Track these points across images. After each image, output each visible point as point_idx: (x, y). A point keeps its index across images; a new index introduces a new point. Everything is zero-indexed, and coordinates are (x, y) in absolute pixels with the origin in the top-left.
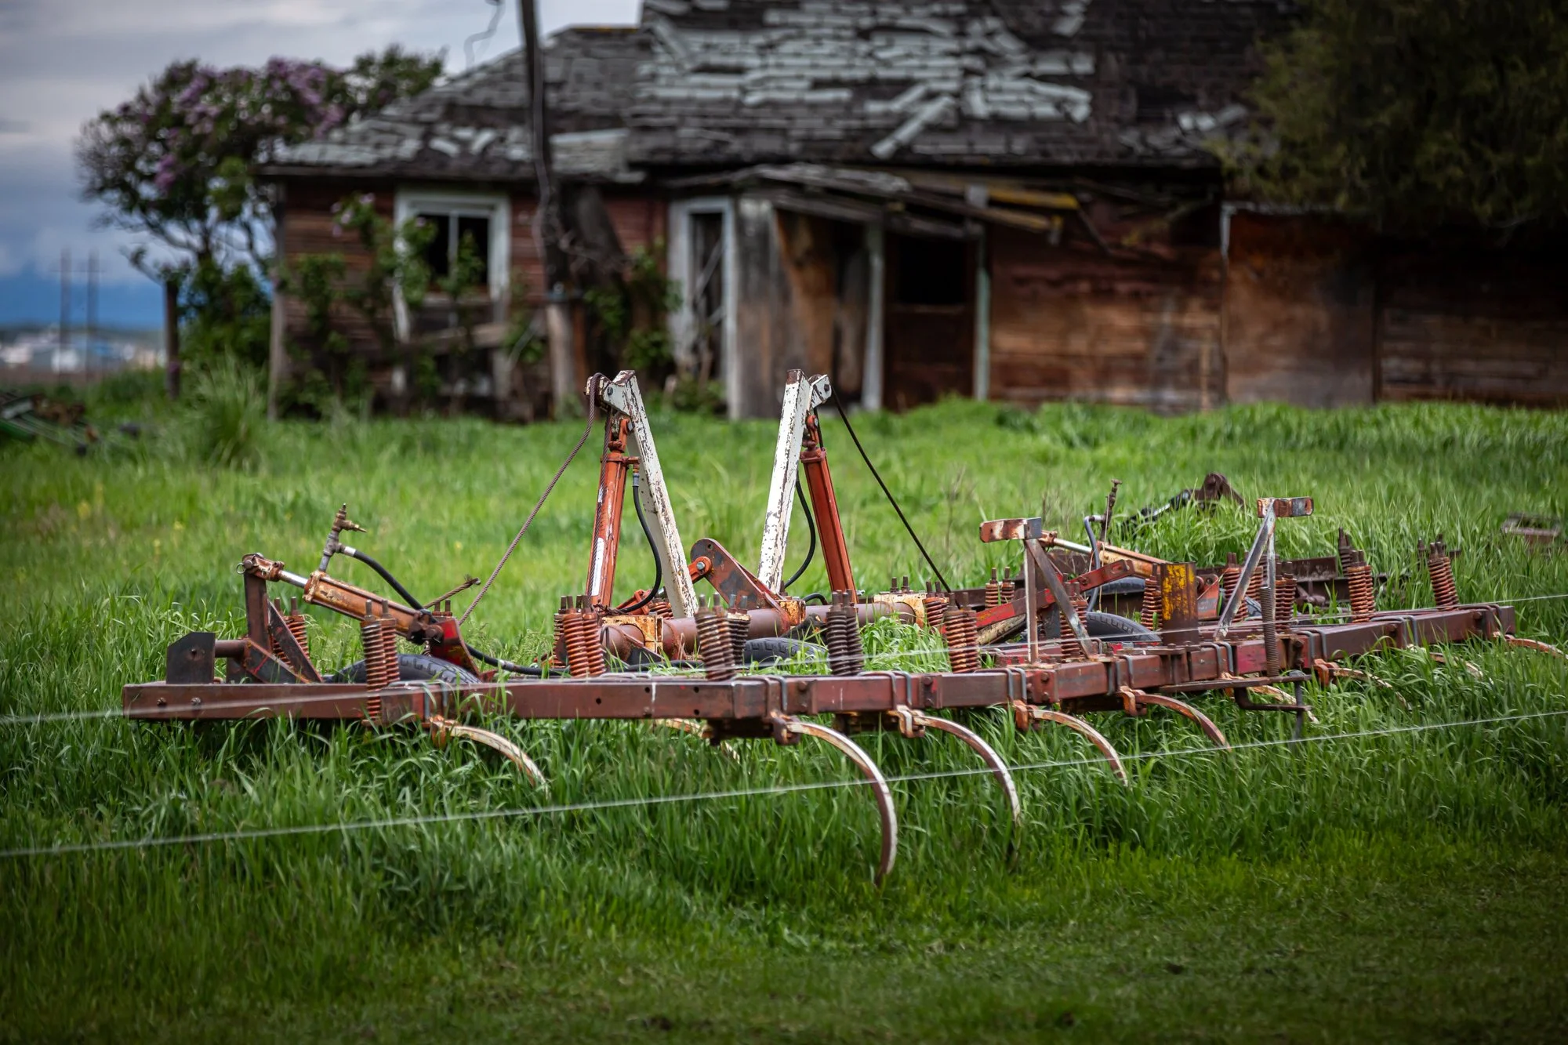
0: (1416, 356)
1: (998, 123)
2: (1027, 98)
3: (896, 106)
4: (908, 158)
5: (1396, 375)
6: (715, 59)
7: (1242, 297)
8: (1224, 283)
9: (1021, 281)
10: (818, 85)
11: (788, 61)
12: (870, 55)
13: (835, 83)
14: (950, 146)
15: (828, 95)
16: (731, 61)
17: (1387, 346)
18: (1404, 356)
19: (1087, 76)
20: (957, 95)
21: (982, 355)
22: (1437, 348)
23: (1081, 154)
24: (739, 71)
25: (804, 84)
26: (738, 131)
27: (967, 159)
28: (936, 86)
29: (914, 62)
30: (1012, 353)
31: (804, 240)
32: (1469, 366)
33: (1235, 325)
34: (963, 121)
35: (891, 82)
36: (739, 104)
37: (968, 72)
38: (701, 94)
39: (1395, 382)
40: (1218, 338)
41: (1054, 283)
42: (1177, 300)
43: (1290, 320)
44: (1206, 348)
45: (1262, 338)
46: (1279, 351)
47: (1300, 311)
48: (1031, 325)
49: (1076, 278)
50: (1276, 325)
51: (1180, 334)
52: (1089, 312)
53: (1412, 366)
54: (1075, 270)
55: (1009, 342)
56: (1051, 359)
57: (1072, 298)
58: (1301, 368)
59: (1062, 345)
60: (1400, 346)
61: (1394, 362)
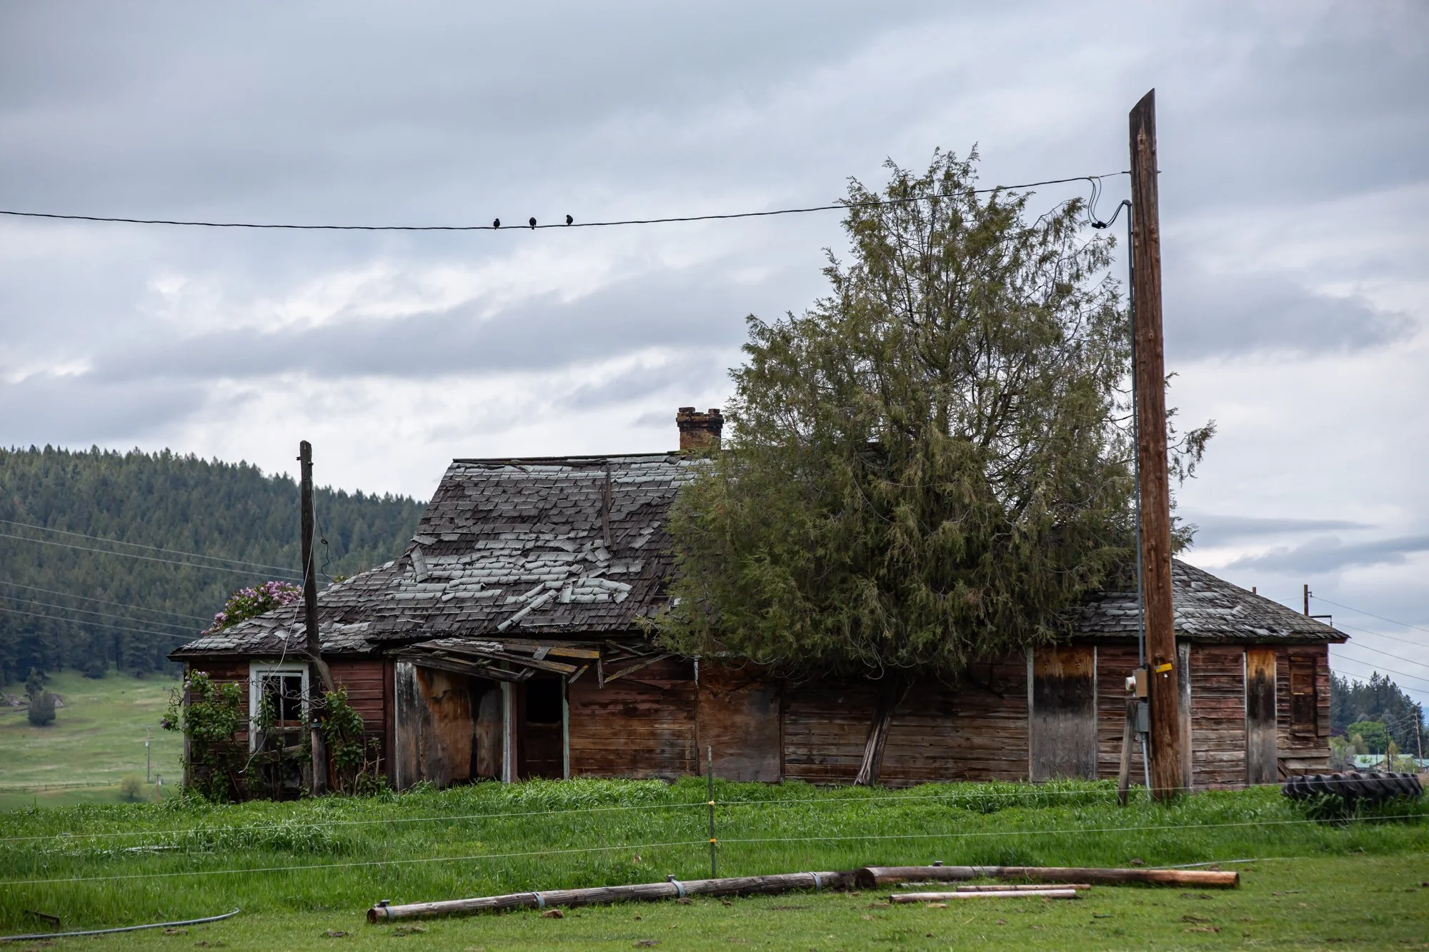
0: (804, 745)
1: (575, 604)
2: (597, 590)
3: (522, 598)
4: (516, 631)
5: (793, 757)
6: (437, 573)
7: (706, 711)
8: (697, 702)
9: (585, 705)
10: (485, 587)
11: (476, 572)
12: (523, 566)
13: (497, 585)
14: (541, 621)
15: (489, 593)
16: (446, 574)
17: (787, 739)
18: (798, 745)
19: (636, 574)
20: (558, 590)
21: (567, 752)
22: (815, 740)
23: (611, 625)
24: (448, 579)
25: (479, 586)
26: (427, 618)
27: (546, 630)
28: (548, 584)
29: (546, 569)
30: (582, 751)
31: (441, 687)
32: (834, 751)
33: (704, 727)
34: (556, 602)
35: (527, 583)
36: (439, 600)
37: (571, 574)
38: (420, 596)
39: (791, 761)
40: (694, 737)
41: (604, 706)
42: (671, 713)
43: (733, 725)
44: (688, 743)
45: (718, 736)
46: (728, 745)
47: (739, 719)
48: (591, 732)
49: (615, 702)
50: (725, 728)
51: (674, 735)
52: (623, 722)
53: (802, 751)
54: (614, 697)
55: (581, 743)
56: (603, 753)
57: (613, 714)
58: (740, 755)
59: (608, 744)
60: (795, 739)
61: (792, 749)
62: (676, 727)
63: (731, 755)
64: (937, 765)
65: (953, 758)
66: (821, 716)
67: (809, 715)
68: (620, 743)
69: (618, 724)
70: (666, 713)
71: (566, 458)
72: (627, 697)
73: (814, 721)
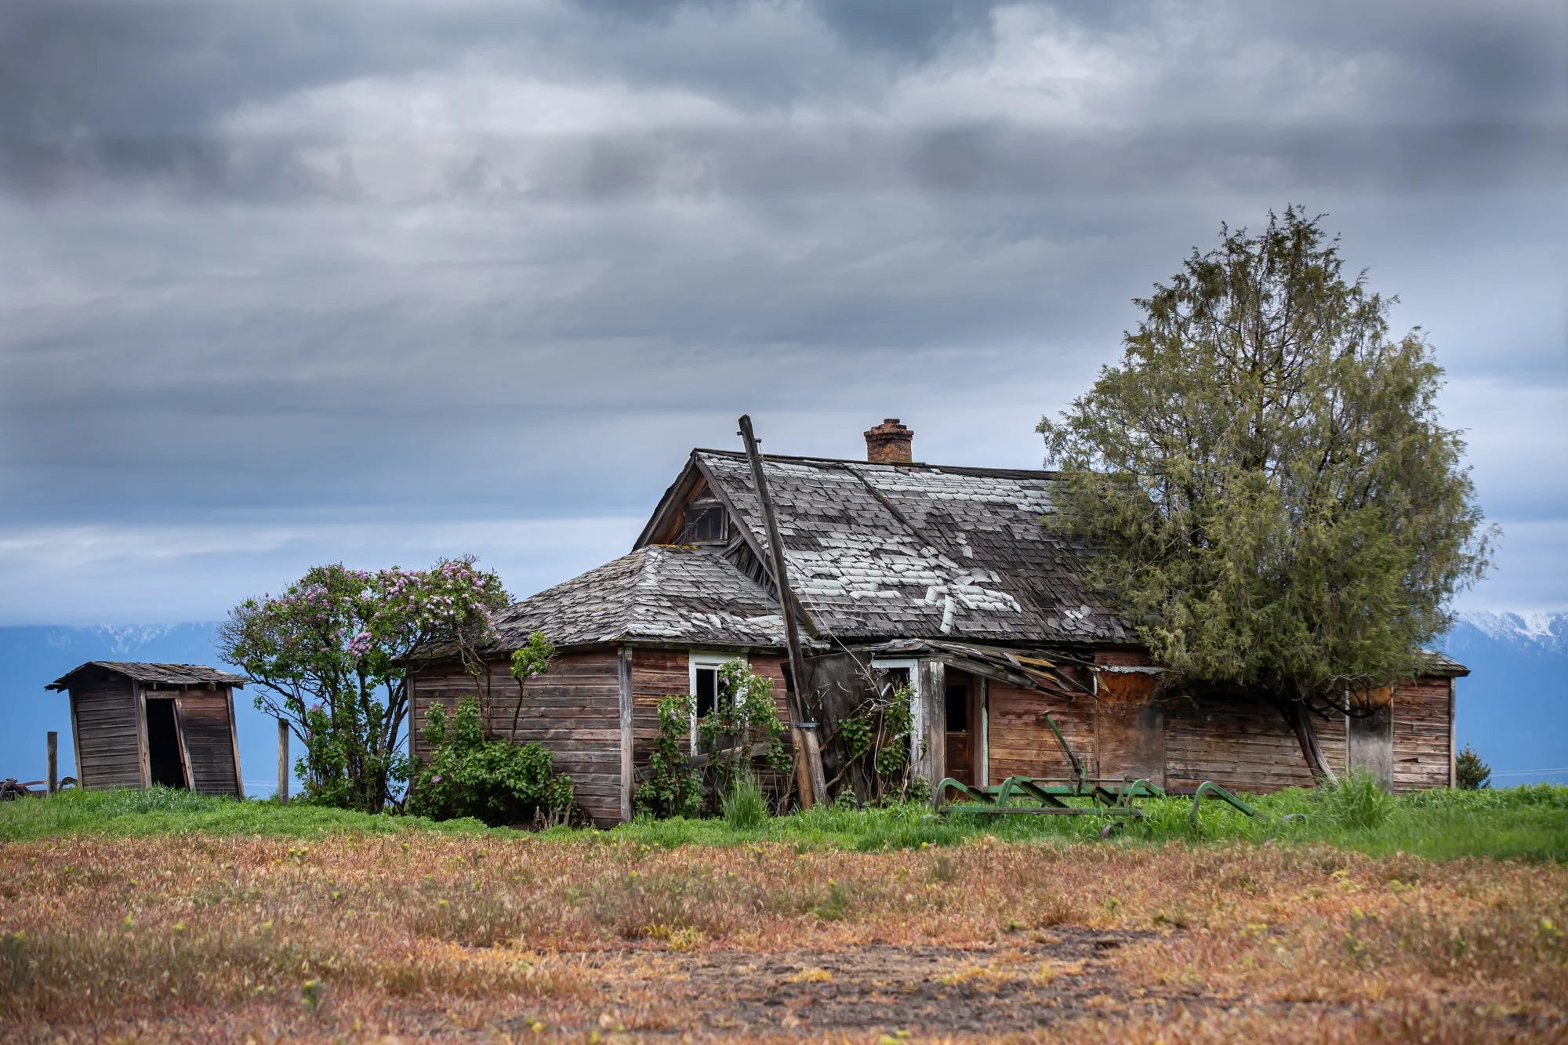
0: (1181, 760)
1: (984, 612)
2: (985, 597)
3: (929, 601)
4: (961, 634)
5: (1173, 772)
6: (816, 568)
7: (1104, 725)
8: (1096, 715)
9: (1004, 714)
10: (879, 586)
11: (851, 571)
12: (889, 568)
13: (887, 586)
14: (974, 627)
15: (890, 593)
16: (825, 570)
18: (1176, 760)
19: (1002, 584)
20: (952, 595)
21: (985, 762)
22: (1190, 756)
24: (834, 576)
25: (873, 585)
26: (864, 616)
27: (990, 636)
28: (937, 589)
29: (914, 573)
30: (1000, 761)
33: (1102, 741)
34: (967, 610)
35: (913, 585)
36: (851, 598)
37: (945, 580)
38: (827, 591)
39: (1173, 776)
40: (1095, 750)
41: (1019, 716)
42: (1075, 726)
43: (1127, 739)
44: (1089, 756)
45: (1115, 750)
46: (1123, 758)
47: (1131, 733)
48: (1008, 742)
49: (1027, 712)
50: (1121, 741)
51: (1077, 747)
52: (1035, 733)
53: (1180, 766)
54: (1027, 707)
55: (998, 753)
56: (1019, 763)
57: (1026, 724)
58: (1133, 768)
59: (1024, 755)
60: (1174, 754)
61: (1172, 764)
62: (1079, 739)
63: (1126, 768)
64: (1281, 782)
65: (1292, 776)
66: (1194, 733)
67: (1185, 732)
68: (1031, 754)
69: (1032, 733)
70: (1071, 725)
72: (1039, 708)
73: (1189, 737)
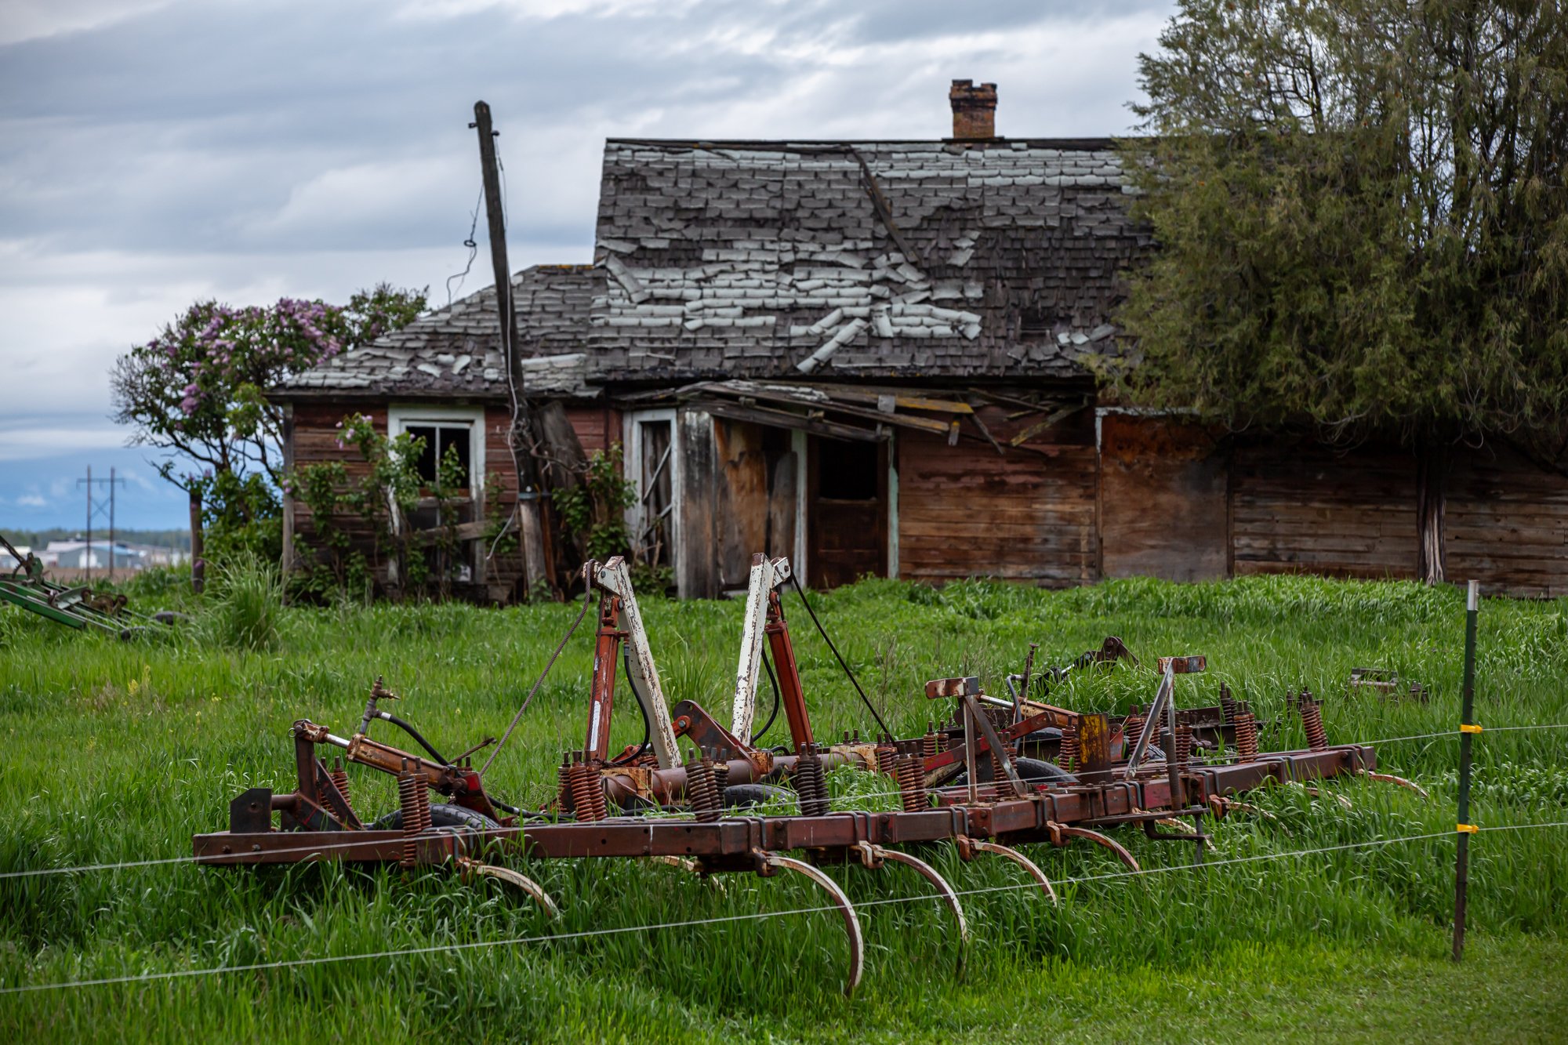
0: (1264, 536)
1: (903, 340)
2: (927, 320)
3: (816, 329)
4: (827, 372)
5: (1246, 551)
6: (659, 292)
7: (1114, 489)
8: (1099, 475)
9: (925, 476)
10: (747, 312)
11: (720, 292)
12: (792, 285)
13: (763, 310)
14: (862, 362)
15: (758, 320)
16: (674, 293)
17: (1239, 527)
18: (1253, 535)
19: (978, 300)
20: (867, 319)
21: (894, 539)
22: (1280, 529)
23: (975, 368)
24: (681, 300)
25: (739, 310)
26: (679, 352)
27: (877, 373)
28: (848, 311)
29: (829, 291)
30: (918, 538)
31: (738, 446)
32: (1309, 543)
33: (1109, 510)
34: (874, 339)
35: (810, 308)
36: (682, 329)
37: (876, 299)
38: (647, 321)
39: (1243, 557)
40: (1095, 523)
41: (956, 478)
42: (1060, 489)
43: (1155, 506)
44: (1084, 531)
45: (1132, 522)
46: (1148, 533)
47: (1164, 498)
48: (934, 514)
49: (972, 473)
50: (1144, 510)
51: (1062, 518)
52: (985, 501)
53: (1260, 544)
54: (970, 466)
55: (916, 529)
56: (952, 541)
57: (968, 489)
58: (1165, 547)
59: (961, 530)
60: (1249, 527)
61: (1244, 541)
62: (1067, 508)
63: (1152, 547)
64: (1467, 564)
65: (1489, 556)
66: (1290, 497)
67: (1274, 496)
68: (979, 529)
69: (978, 502)
70: (1051, 490)
71: (785, 143)
72: (991, 466)
73: (1279, 505)
